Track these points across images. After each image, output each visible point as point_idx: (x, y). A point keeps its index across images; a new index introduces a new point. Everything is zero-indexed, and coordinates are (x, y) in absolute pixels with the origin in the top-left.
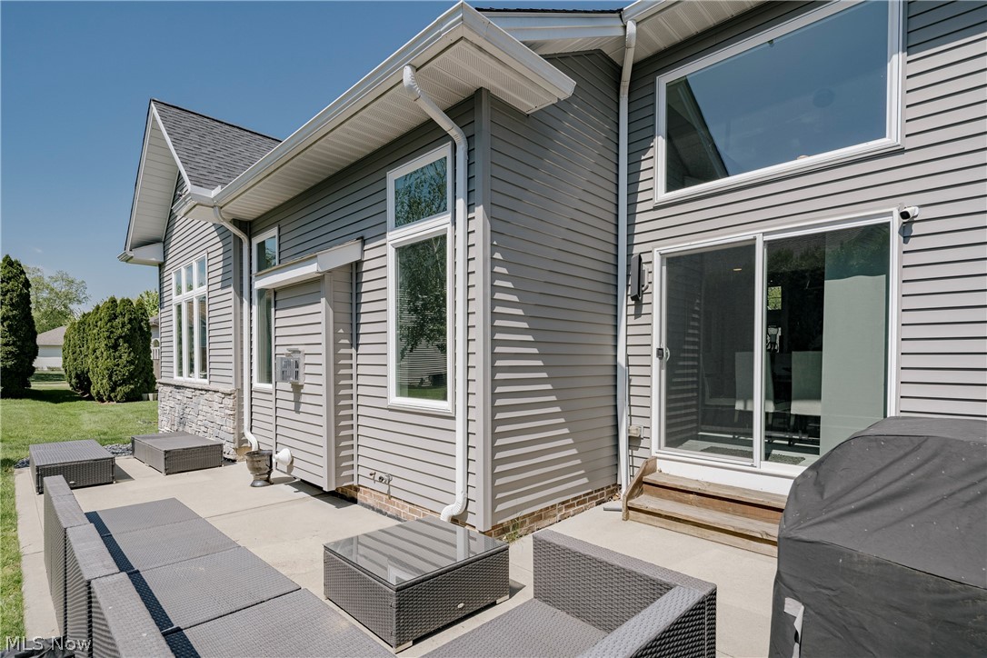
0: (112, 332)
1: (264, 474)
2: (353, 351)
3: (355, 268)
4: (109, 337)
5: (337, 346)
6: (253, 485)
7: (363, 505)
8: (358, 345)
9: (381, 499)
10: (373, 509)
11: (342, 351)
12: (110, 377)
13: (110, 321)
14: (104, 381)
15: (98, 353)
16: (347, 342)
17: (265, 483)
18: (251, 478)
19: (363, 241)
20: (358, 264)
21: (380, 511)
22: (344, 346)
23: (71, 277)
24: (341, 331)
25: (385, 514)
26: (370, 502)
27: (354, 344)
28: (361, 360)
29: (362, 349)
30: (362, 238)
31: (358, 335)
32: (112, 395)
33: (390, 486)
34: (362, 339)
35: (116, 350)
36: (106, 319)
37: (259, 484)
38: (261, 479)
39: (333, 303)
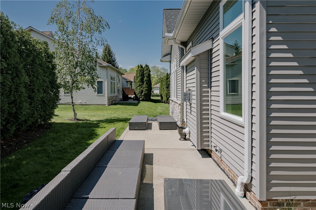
0: (167, 83)
1: (184, 136)
2: (209, 90)
3: (210, 52)
4: (166, 85)
5: (201, 87)
6: (180, 140)
7: (213, 159)
8: (211, 87)
9: (219, 159)
10: (216, 163)
11: (204, 90)
12: (167, 96)
13: (167, 80)
14: (165, 97)
15: (164, 89)
16: (206, 85)
17: (184, 139)
18: (179, 137)
19: (213, 39)
20: (211, 50)
21: (218, 165)
22: (205, 87)
23: (165, 68)
24: (204, 81)
25: (220, 167)
26: (215, 159)
27: (210, 87)
28: (213, 93)
29: (213, 89)
30: (212, 38)
31: (211, 82)
32: (167, 102)
33: (221, 154)
34: (213, 84)
35: (168, 88)
36: (166, 79)
37: (182, 139)
38: (182, 138)
39: (200, 69)
